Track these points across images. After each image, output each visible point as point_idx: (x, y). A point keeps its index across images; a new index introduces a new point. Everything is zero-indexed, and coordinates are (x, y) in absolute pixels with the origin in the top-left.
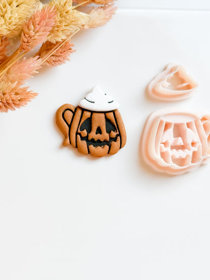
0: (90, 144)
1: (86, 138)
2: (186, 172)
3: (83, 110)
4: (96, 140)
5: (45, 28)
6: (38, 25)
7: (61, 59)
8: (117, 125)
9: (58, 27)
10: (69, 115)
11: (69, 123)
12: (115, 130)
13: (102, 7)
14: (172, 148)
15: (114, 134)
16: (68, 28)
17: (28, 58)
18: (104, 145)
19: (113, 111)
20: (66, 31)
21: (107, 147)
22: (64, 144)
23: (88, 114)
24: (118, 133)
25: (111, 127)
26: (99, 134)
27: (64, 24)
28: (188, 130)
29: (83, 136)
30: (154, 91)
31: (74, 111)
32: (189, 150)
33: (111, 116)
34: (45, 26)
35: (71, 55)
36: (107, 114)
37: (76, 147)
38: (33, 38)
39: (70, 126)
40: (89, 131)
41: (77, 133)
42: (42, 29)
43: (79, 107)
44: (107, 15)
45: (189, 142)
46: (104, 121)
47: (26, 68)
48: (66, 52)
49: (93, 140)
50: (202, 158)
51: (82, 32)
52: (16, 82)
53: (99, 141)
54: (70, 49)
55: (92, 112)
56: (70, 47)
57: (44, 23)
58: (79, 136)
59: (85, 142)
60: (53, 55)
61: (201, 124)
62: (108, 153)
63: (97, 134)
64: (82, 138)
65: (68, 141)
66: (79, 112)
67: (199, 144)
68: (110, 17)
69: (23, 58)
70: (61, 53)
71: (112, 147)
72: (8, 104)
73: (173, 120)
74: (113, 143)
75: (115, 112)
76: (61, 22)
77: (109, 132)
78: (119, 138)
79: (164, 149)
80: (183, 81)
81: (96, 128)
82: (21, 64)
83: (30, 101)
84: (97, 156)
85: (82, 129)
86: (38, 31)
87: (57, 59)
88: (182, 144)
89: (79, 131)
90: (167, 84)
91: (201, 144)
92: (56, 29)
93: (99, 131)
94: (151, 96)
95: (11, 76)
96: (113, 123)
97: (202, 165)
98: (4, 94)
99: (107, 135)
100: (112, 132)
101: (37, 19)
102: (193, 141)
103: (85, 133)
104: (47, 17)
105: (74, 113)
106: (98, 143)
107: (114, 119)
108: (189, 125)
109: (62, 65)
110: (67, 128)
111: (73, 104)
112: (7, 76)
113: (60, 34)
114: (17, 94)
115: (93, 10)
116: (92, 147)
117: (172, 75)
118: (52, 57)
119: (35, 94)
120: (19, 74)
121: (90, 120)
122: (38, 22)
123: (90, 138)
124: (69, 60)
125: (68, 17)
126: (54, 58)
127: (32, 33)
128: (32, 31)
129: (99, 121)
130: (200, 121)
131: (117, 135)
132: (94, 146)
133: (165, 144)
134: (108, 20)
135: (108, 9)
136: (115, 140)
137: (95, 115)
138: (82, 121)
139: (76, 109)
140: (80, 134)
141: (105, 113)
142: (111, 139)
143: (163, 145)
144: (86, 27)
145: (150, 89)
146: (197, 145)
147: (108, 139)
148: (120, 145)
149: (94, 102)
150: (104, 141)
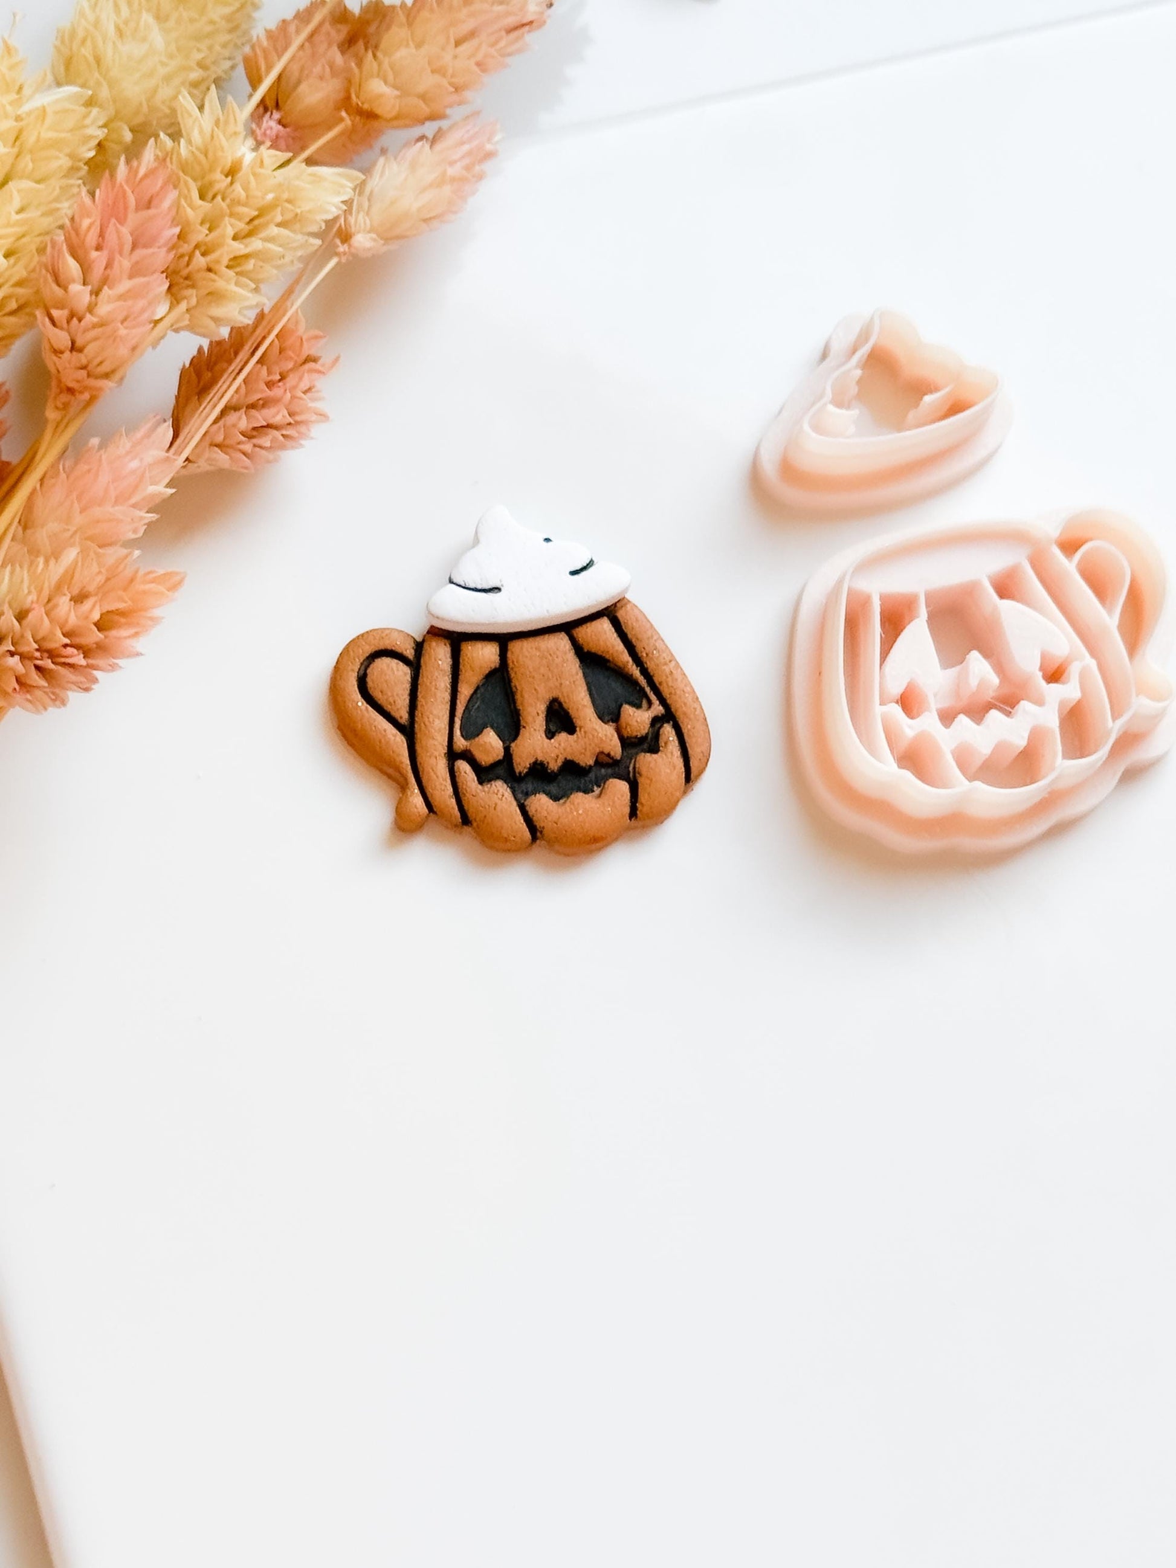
0: (527, 795)
4: (554, 766)
5: (140, 253)
6: (98, 248)
7: (277, 415)
8: (645, 672)
9: (205, 248)
11: (403, 715)
12: (638, 698)
13: (422, 138)
16: (256, 244)
17: (106, 442)
18: (600, 782)
19: (610, 613)
20: (250, 265)
21: (619, 788)
24: (658, 709)
25: (617, 687)
27: (230, 232)
28: (1007, 607)
30: (789, 470)
31: (410, 653)
32: (1040, 702)
34: (134, 246)
35: (322, 384)
38: (89, 318)
39: (408, 731)
41: (453, 756)
42: (124, 263)
45: (1028, 664)
46: (572, 666)
47: (104, 478)
48: (291, 381)
50: (1114, 728)
53: (571, 768)
54: (311, 359)
55: (503, 640)
56: (308, 350)
57: (119, 235)
58: (463, 766)
60: (231, 407)
61: (1069, 566)
62: (633, 813)
64: (484, 774)
65: (417, 800)
66: (440, 655)
67: (1083, 663)
69: (81, 439)
70: (269, 384)
71: (641, 781)
72: (52, 655)
73: (918, 579)
74: (646, 761)
75: (621, 614)
76: (211, 223)
78: (668, 731)
79: (909, 728)
80: (919, 389)
81: (542, 708)
85: (472, 731)
86: (105, 281)
87: (260, 418)
88: (994, 681)
89: (460, 743)
90: (842, 418)
91: (1092, 663)
92: (200, 261)
94: (784, 501)
95: (42, 535)
98: (21, 616)
100: (628, 710)
101: (86, 223)
102: (1044, 657)
103: (490, 744)
104: (132, 200)
105: (415, 665)
108: (1005, 588)
110: (398, 741)
112: (24, 541)
113: (226, 282)
114: (79, 599)
115: (383, 160)
116: (541, 804)
117: (853, 369)
118: (232, 418)
120: (79, 519)
122: (92, 239)
123: (522, 763)
125: (240, 193)
126: (242, 421)
127: (79, 293)
128: (76, 288)
130: (1057, 552)
131: (657, 721)
133: (908, 702)
136: (651, 743)
137: (519, 651)
138: (465, 691)
140: (468, 756)
141: (568, 627)
142: (632, 744)
143: (896, 710)
144: (362, 241)
145: (769, 467)
146: (1074, 671)
147: (614, 747)
148: (679, 763)
149: (497, 589)
150: (598, 763)
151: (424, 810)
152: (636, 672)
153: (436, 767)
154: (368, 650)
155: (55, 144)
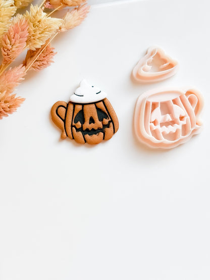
0: (85, 134)
1: (81, 129)
2: (179, 145)
3: (75, 104)
4: (90, 129)
5: (21, 39)
6: (13, 38)
7: (45, 62)
8: (108, 112)
9: (33, 36)
10: (62, 111)
11: (64, 118)
12: (106, 117)
13: (76, 9)
14: (162, 125)
15: (106, 121)
16: (43, 35)
17: (13, 68)
18: (98, 132)
19: (103, 101)
20: (42, 38)
21: (102, 134)
22: (62, 138)
23: (79, 108)
24: (110, 119)
25: (103, 115)
26: (92, 124)
27: (38, 33)
28: (175, 106)
29: (78, 127)
30: (138, 75)
31: (66, 106)
32: (178, 124)
33: (101, 105)
34: (20, 38)
35: (54, 57)
36: (97, 104)
37: (73, 138)
38: (11, 51)
39: (64, 121)
40: (83, 122)
41: (72, 126)
42: (18, 41)
43: (71, 102)
44: (81, 15)
45: (177, 117)
46: (95, 111)
47: (12, 77)
48: (48, 56)
49: (87, 130)
50: (192, 130)
51: (60, 35)
52: (5, 92)
53: (93, 130)
54: (52, 52)
55: (83, 105)
56: (51, 51)
57: (17, 36)
58: (74, 128)
59: (80, 133)
60: (37, 61)
61: (186, 98)
62: (104, 139)
63: (90, 123)
64: (77, 130)
65: (65, 134)
67: (187, 117)
68: (85, 16)
69: (8, 69)
70: (44, 57)
72: (1, 112)
73: (159, 100)
74: (107, 129)
75: (105, 101)
76: (35, 31)
77: (101, 120)
78: (111, 124)
79: (154, 128)
80: (165, 61)
81: (89, 118)
82: (8, 74)
83: (19, 106)
84: (94, 144)
85: (76, 122)
86: (14, 44)
87: (42, 63)
88: (171, 120)
89: (74, 124)
90: (149, 67)
91: (189, 117)
92: (32, 38)
93: (92, 120)
94: (136, 81)
96: (104, 111)
97: (194, 136)
99: (100, 123)
100: (104, 119)
101: (11, 33)
102: (180, 115)
103: (79, 124)
104: (20, 30)
105: (67, 108)
106: (93, 132)
107: (104, 107)
108: (175, 102)
109: (48, 68)
110: (62, 122)
111: (65, 100)
113: (37, 41)
114: (6, 102)
115: (68, 13)
116: (87, 136)
117: (151, 58)
118: (37, 63)
119: (23, 100)
121: (82, 112)
122: (12, 36)
123: (84, 128)
124: (53, 62)
125: (40, 26)
126: (38, 63)
128: (9, 45)
129: (91, 112)
130: (185, 96)
131: (109, 122)
132: (90, 135)
133: (155, 123)
134: (82, 19)
135: (81, 10)
136: (108, 126)
138: (75, 114)
139: (68, 105)
140: (75, 126)
141: (95, 103)
142: (104, 126)
143: (153, 124)
144: (63, 30)
145: (134, 74)
146: (185, 118)
147: (101, 126)
148: (113, 130)
149: (83, 96)
150: (98, 129)
151: (66, 136)
152: (106, 112)
153: (69, 128)
154: (58, 105)
155: (6, 15)
